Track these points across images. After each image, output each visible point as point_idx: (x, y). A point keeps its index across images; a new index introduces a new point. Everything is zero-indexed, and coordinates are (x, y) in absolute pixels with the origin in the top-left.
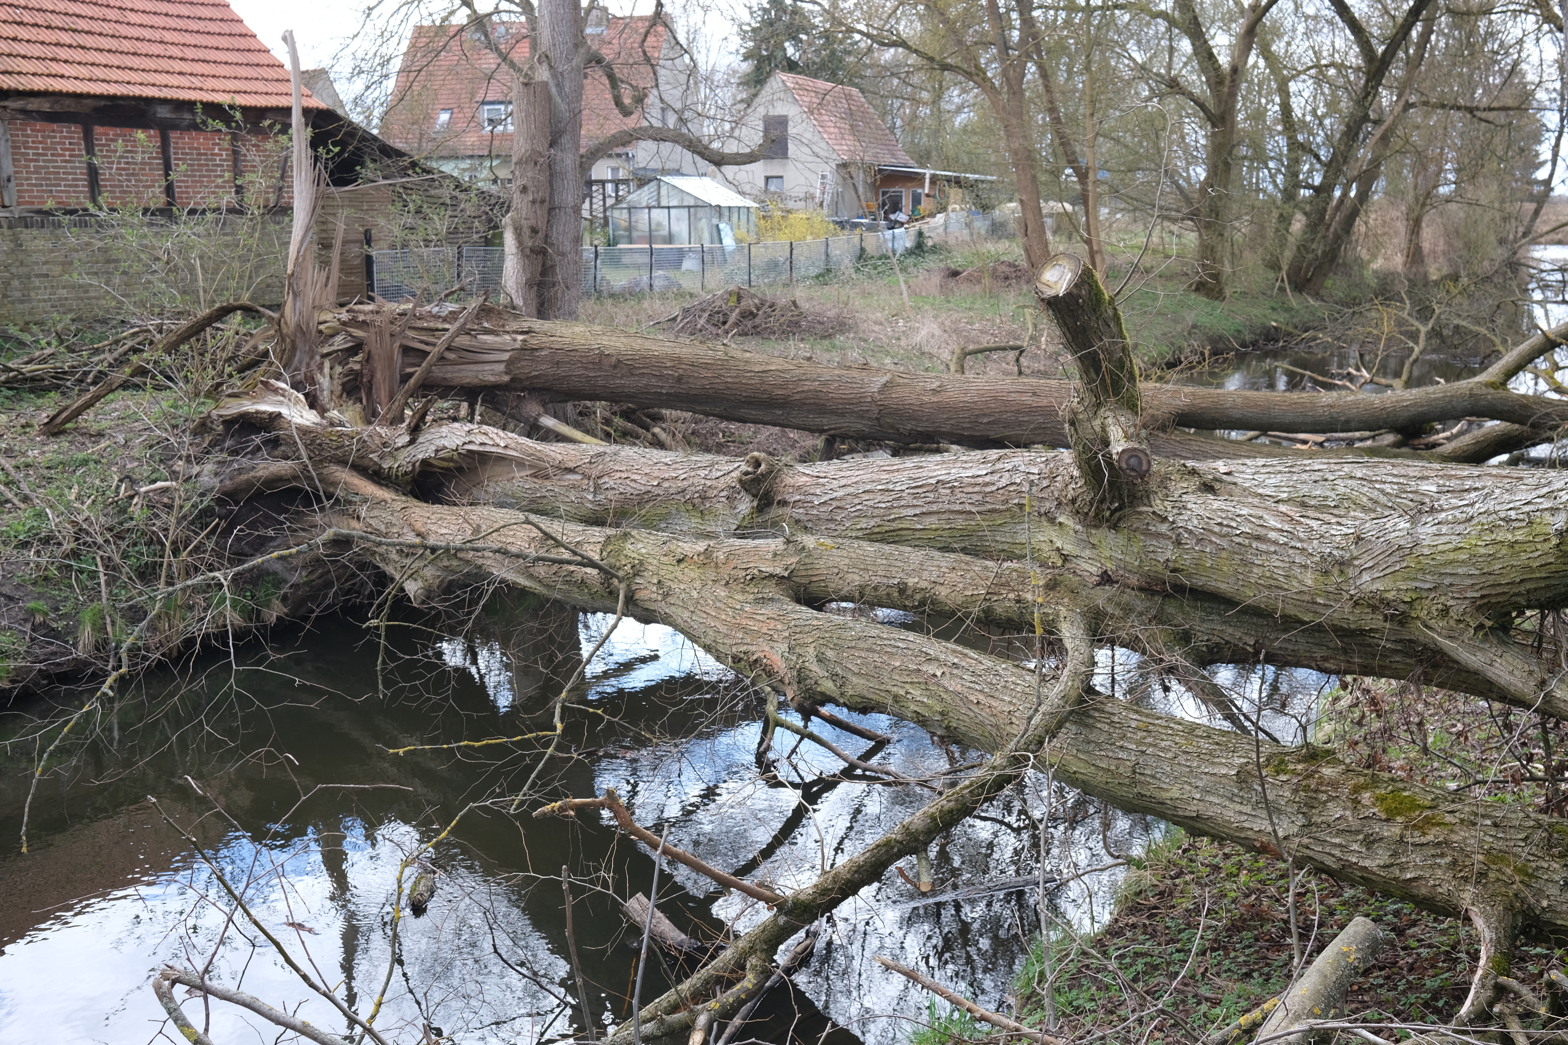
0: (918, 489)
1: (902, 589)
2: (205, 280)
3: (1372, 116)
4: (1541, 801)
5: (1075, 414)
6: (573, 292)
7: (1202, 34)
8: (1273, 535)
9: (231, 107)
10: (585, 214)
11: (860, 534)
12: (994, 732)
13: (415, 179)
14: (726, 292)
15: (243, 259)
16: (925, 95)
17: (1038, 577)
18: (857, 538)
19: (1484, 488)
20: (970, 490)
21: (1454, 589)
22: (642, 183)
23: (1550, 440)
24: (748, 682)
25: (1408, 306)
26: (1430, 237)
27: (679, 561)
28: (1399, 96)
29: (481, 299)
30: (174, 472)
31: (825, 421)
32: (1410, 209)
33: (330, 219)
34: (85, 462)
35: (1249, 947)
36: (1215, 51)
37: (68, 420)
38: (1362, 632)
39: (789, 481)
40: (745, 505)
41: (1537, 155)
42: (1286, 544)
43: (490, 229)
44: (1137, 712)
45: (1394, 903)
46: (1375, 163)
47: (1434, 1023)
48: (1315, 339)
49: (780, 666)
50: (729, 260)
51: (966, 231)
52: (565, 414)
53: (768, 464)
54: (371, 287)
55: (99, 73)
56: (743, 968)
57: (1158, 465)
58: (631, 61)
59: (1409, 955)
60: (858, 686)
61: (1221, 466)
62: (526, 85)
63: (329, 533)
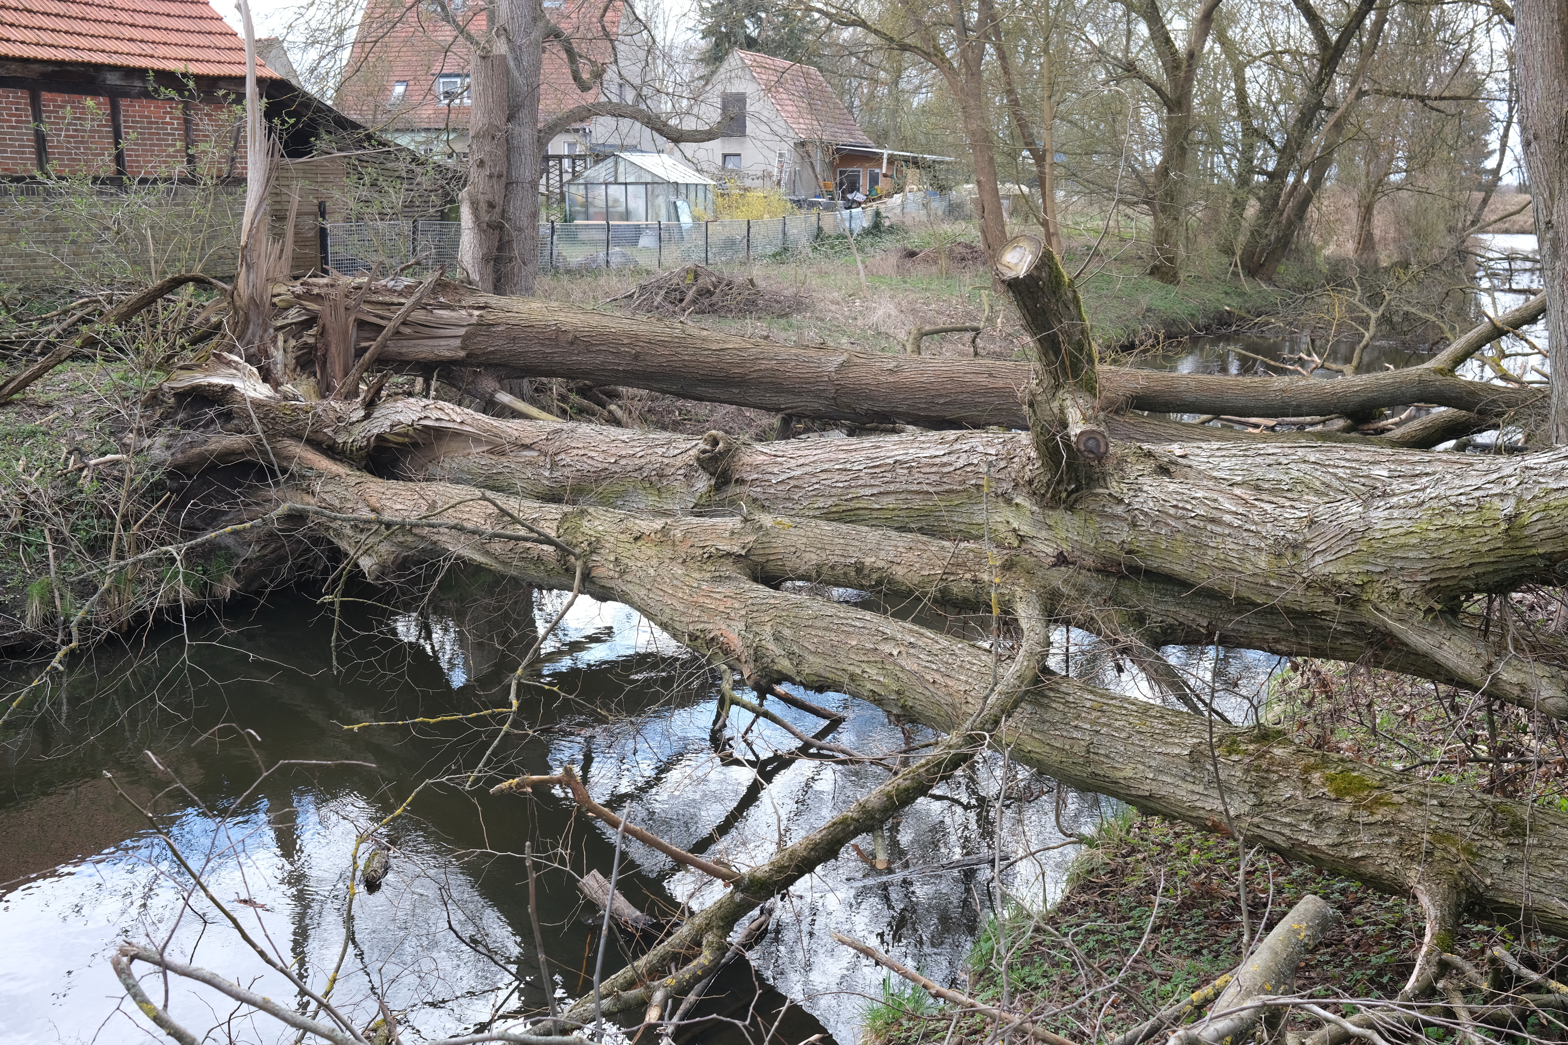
0: (876, 469)
1: (859, 568)
2: (156, 250)
3: (1326, 103)
4: (1484, 781)
5: (1034, 395)
6: (530, 268)
7: (1160, 19)
8: (1227, 518)
9: (184, 75)
10: (542, 189)
11: (817, 513)
12: (950, 710)
13: (371, 151)
14: (683, 270)
15: (193, 229)
16: (882, 75)
17: (995, 557)
18: (815, 517)
19: (1434, 473)
20: (928, 470)
21: (1404, 572)
22: (599, 158)
23: (1496, 427)
24: (704, 660)
25: (1359, 292)
26: (1381, 223)
27: (636, 539)
28: (1353, 84)
29: (438, 274)
30: (124, 445)
31: (782, 400)
32: (1362, 197)
33: (284, 190)
34: (33, 434)
35: (1199, 924)
36: (1172, 36)
37: (15, 390)
38: (1313, 614)
39: (746, 459)
40: (703, 483)
41: (1486, 145)
42: (1240, 527)
43: (446, 203)
44: (1091, 692)
45: (1341, 881)
46: (1329, 150)
47: (1379, 998)
48: (1267, 323)
49: (737, 645)
50: (686, 237)
51: (923, 212)
52: (521, 390)
53: (726, 442)
54: (325, 260)
55: (46, 37)
56: (700, 945)
57: (1116, 448)
58: (590, 36)
59: (1355, 932)
60: (815, 665)
61: (1176, 449)
62: (484, 58)
63: (283, 508)
